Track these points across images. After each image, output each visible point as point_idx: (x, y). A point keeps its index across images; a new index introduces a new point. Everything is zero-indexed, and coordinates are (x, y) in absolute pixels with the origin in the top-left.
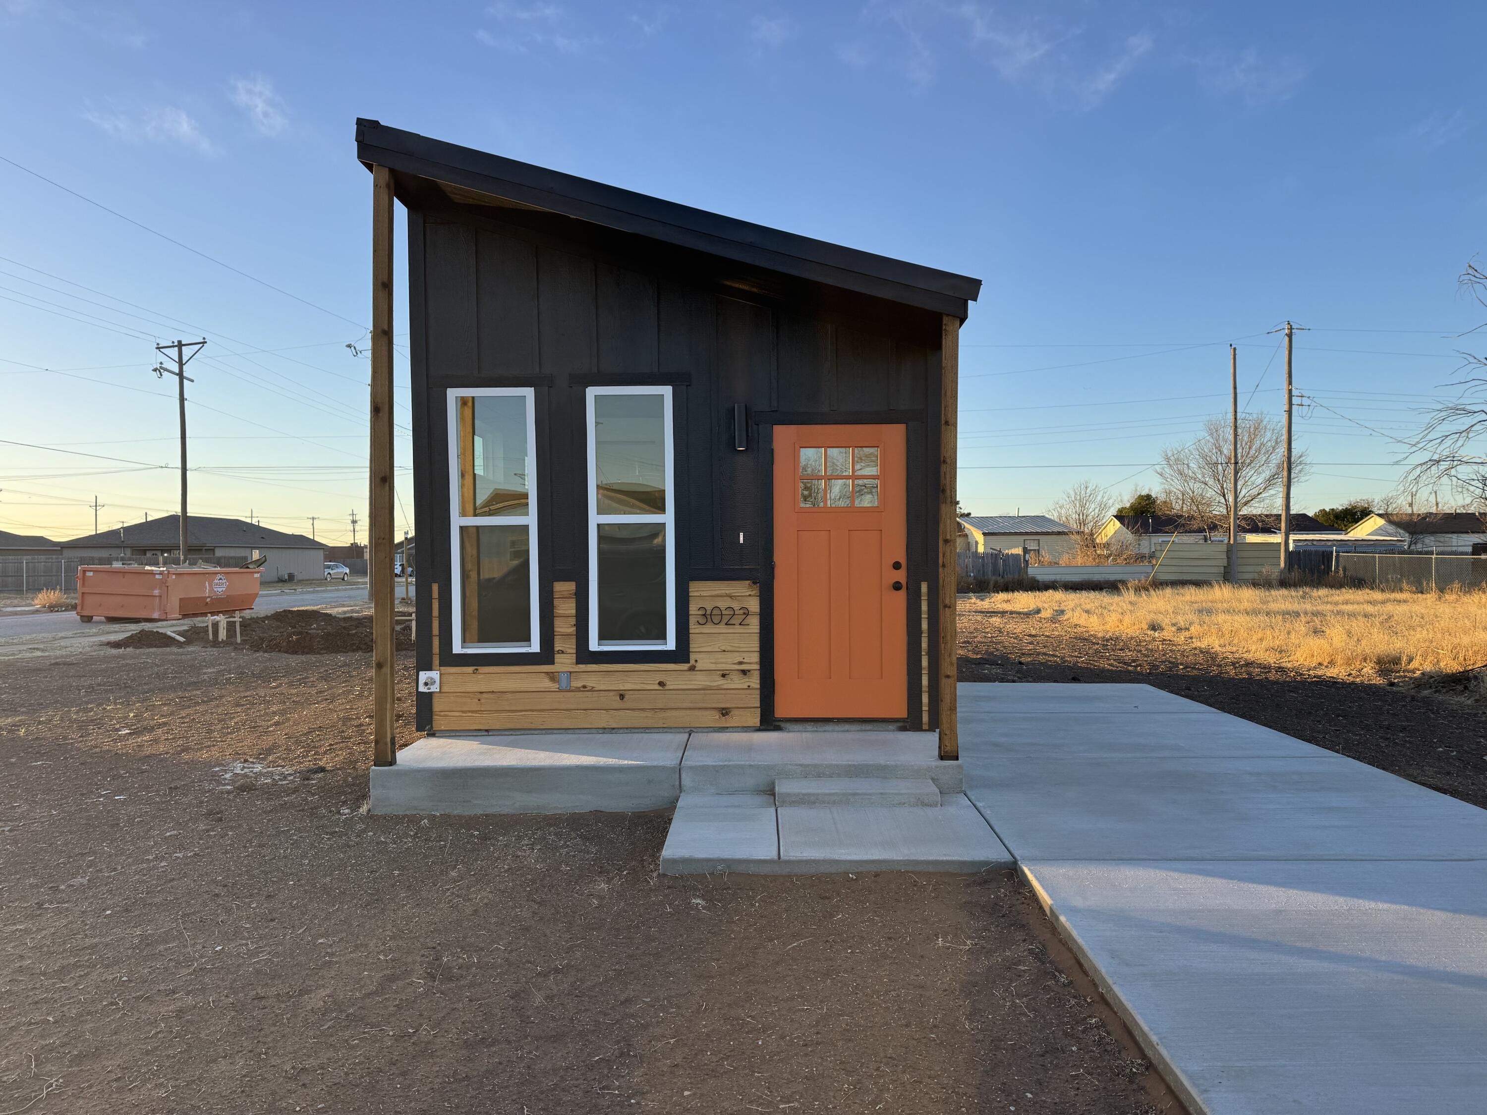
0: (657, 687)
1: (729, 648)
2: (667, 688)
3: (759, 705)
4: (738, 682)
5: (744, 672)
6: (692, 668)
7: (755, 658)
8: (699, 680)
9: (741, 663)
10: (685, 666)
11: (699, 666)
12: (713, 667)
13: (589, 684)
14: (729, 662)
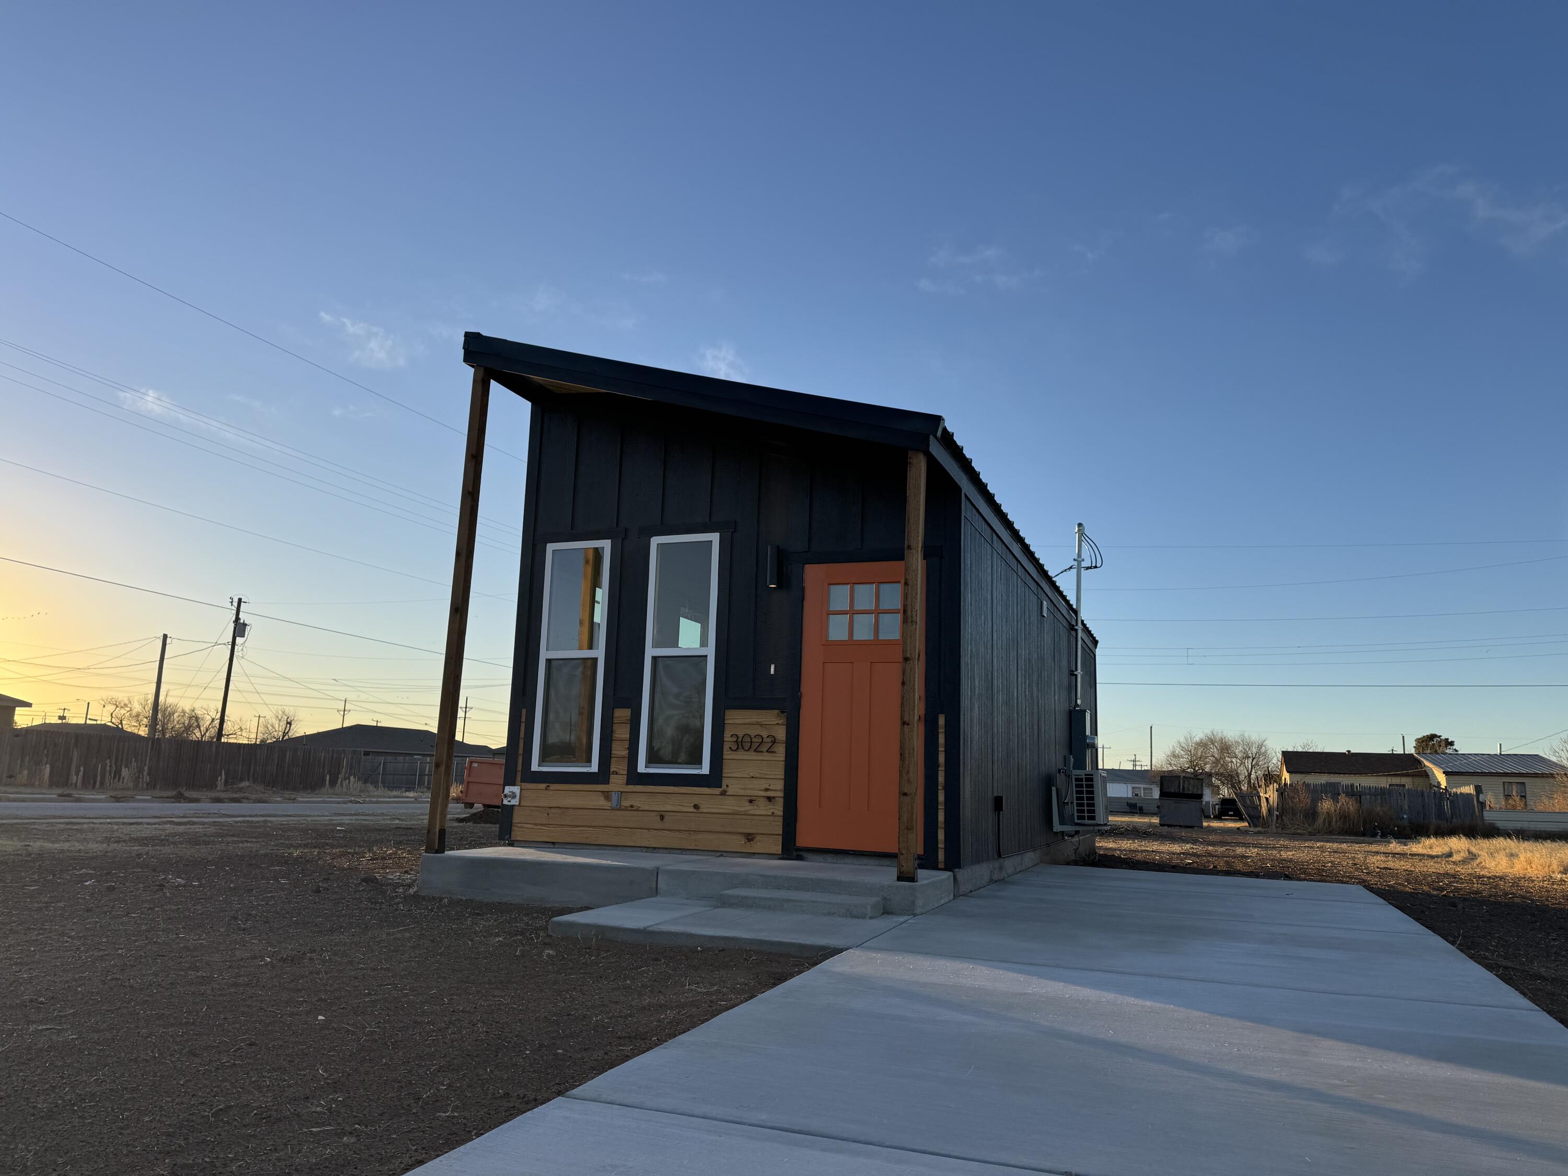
0: (692, 810)
1: (757, 775)
2: (700, 811)
3: (781, 833)
4: (763, 809)
5: (770, 799)
6: (723, 793)
7: (780, 785)
8: (729, 805)
9: (767, 790)
10: (717, 791)
11: (730, 791)
12: (742, 792)
13: (636, 804)
14: (756, 788)
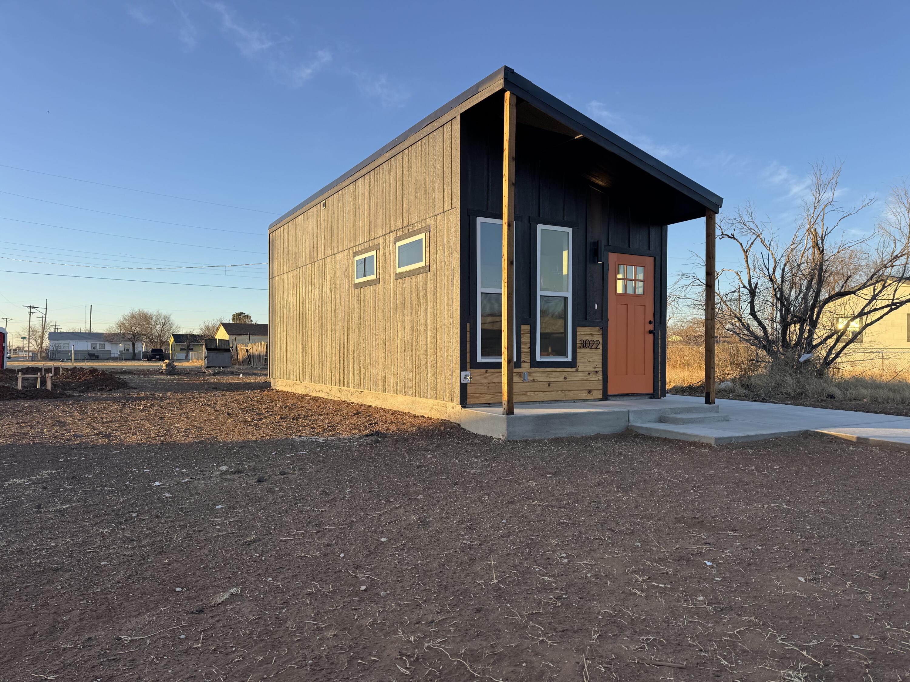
0: (563, 380)
1: (592, 361)
2: (567, 380)
3: (602, 388)
4: (593, 377)
5: (597, 372)
6: (577, 370)
7: (600, 365)
8: (580, 376)
9: (595, 368)
10: (574, 369)
11: (580, 369)
12: (585, 369)
13: (536, 378)
14: (590, 368)
